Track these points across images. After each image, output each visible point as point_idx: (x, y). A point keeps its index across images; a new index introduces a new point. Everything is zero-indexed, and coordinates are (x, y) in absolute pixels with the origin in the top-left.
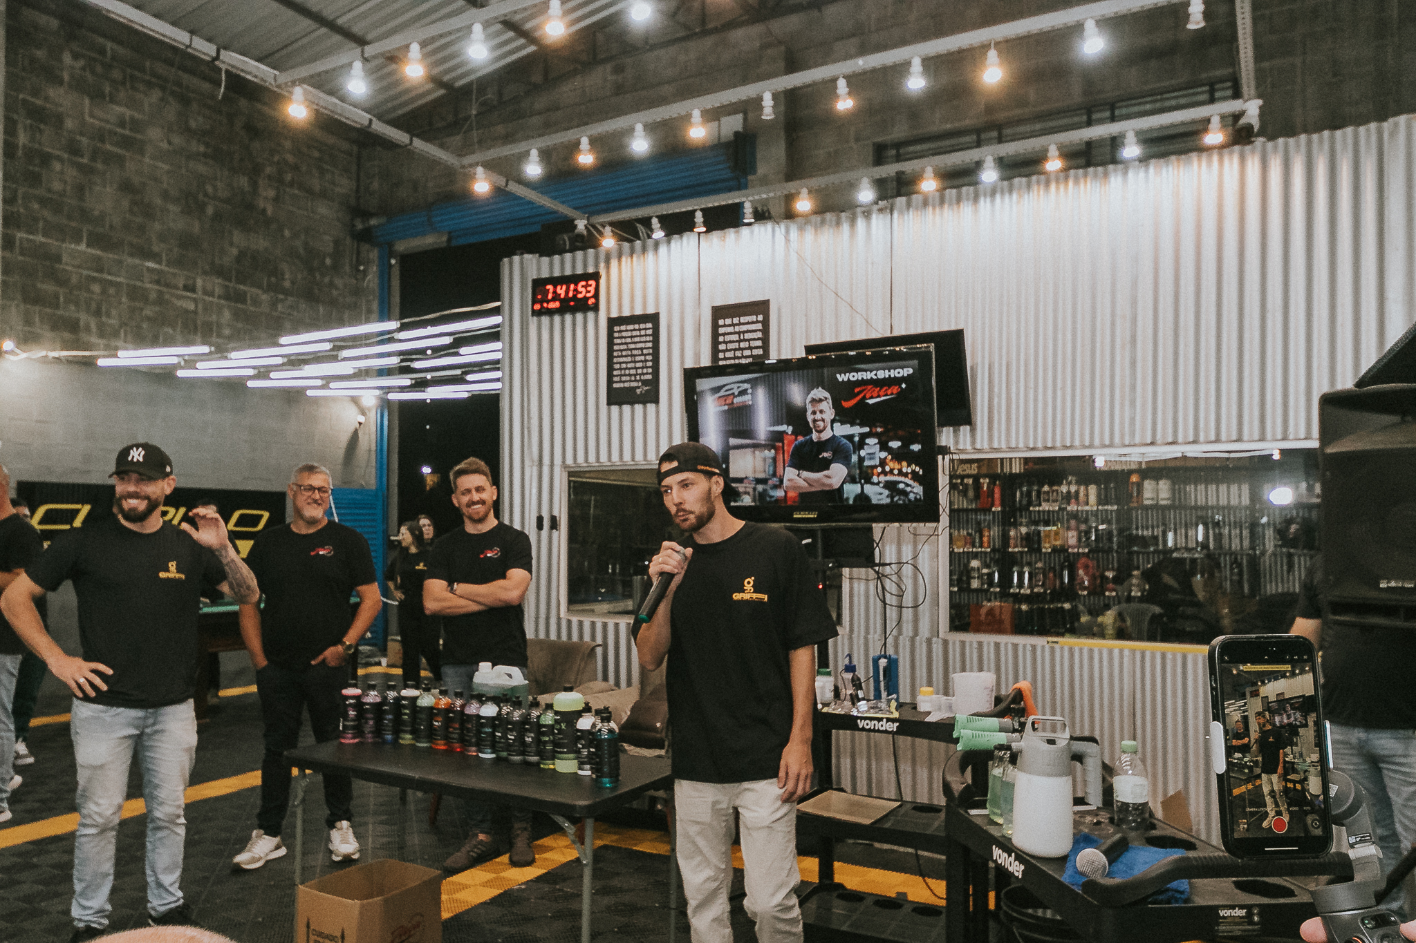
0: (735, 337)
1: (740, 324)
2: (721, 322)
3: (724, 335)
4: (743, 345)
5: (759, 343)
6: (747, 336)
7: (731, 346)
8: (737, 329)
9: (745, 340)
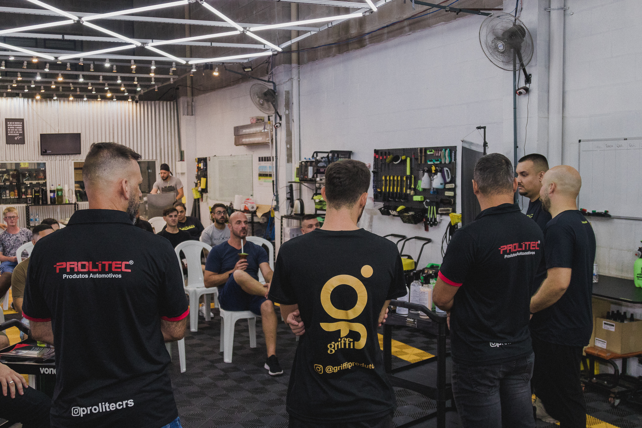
0: (14, 128)
1: (15, 124)
2: (8, 123)
3: (10, 126)
4: (16, 130)
5: (21, 130)
6: (17, 128)
7: (12, 130)
8: (14, 125)
9: (16, 129)
